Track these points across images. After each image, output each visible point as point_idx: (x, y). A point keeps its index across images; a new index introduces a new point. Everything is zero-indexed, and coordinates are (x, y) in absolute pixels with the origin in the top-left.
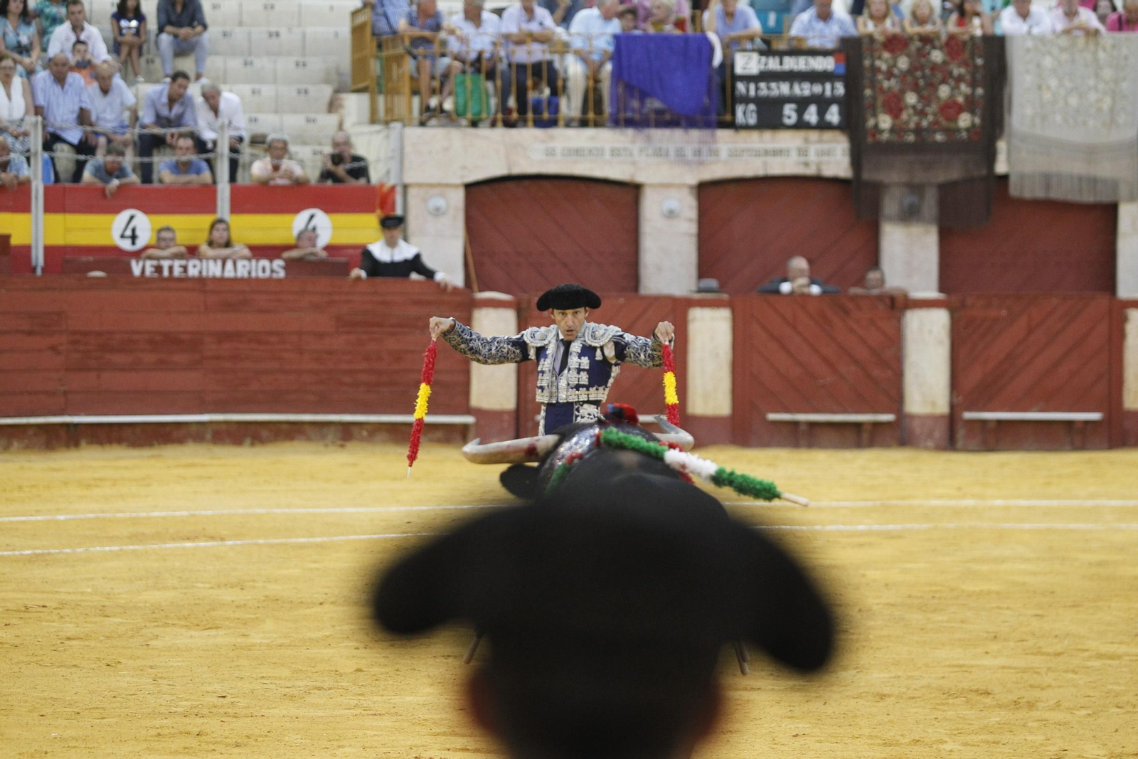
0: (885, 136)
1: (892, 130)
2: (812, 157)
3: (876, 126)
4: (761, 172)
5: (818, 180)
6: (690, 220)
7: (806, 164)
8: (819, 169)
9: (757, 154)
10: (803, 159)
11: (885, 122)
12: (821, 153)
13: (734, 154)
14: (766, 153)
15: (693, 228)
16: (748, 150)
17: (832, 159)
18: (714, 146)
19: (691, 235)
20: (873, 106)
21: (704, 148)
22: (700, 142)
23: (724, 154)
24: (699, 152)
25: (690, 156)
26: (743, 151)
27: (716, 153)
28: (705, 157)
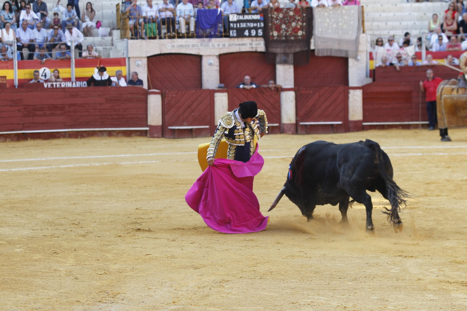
0: (276, 38)
1: (278, 36)
2: (254, 46)
3: (273, 35)
4: (238, 51)
5: (256, 52)
6: (217, 66)
7: (252, 48)
8: (256, 49)
9: (237, 45)
10: (251, 46)
11: (275, 34)
12: (257, 44)
13: (230, 45)
14: (240, 45)
15: (218, 68)
16: (234, 44)
17: (260, 46)
18: (223, 43)
19: (217, 70)
20: (272, 29)
21: (221, 44)
22: (219, 42)
23: (227, 46)
24: (219, 45)
25: (216, 46)
26: (233, 44)
27: (224, 45)
28: (221, 46)
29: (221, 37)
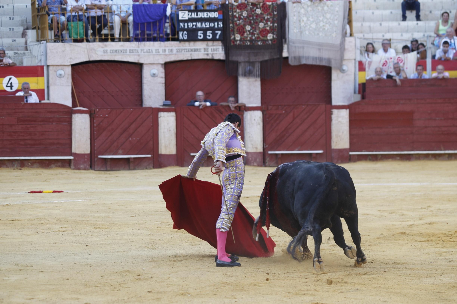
0: (238, 42)
1: (240, 40)
2: (210, 52)
3: (235, 38)
4: (190, 58)
5: (212, 60)
6: (162, 78)
7: (208, 54)
8: (212, 56)
9: (188, 51)
10: (206, 53)
11: (238, 37)
12: (214, 50)
13: (178, 51)
14: (192, 50)
15: (163, 80)
16: (185, 49)
17: (217, 52)
18: (170, 48)
19: (163, 83)
20: (233, 31)
21: (167, 49)
22: (165, 47)
23: (175, 51)
24: (164, 51)
25: (161, 52)
26: (182, 50)
27: (171, 51)
28: (167, 52)
29: (168, 40)
